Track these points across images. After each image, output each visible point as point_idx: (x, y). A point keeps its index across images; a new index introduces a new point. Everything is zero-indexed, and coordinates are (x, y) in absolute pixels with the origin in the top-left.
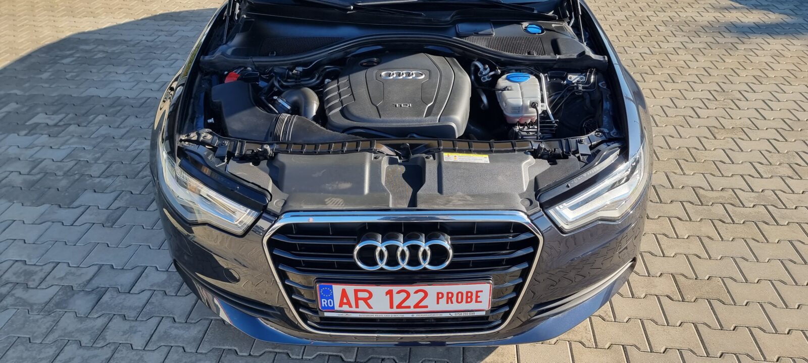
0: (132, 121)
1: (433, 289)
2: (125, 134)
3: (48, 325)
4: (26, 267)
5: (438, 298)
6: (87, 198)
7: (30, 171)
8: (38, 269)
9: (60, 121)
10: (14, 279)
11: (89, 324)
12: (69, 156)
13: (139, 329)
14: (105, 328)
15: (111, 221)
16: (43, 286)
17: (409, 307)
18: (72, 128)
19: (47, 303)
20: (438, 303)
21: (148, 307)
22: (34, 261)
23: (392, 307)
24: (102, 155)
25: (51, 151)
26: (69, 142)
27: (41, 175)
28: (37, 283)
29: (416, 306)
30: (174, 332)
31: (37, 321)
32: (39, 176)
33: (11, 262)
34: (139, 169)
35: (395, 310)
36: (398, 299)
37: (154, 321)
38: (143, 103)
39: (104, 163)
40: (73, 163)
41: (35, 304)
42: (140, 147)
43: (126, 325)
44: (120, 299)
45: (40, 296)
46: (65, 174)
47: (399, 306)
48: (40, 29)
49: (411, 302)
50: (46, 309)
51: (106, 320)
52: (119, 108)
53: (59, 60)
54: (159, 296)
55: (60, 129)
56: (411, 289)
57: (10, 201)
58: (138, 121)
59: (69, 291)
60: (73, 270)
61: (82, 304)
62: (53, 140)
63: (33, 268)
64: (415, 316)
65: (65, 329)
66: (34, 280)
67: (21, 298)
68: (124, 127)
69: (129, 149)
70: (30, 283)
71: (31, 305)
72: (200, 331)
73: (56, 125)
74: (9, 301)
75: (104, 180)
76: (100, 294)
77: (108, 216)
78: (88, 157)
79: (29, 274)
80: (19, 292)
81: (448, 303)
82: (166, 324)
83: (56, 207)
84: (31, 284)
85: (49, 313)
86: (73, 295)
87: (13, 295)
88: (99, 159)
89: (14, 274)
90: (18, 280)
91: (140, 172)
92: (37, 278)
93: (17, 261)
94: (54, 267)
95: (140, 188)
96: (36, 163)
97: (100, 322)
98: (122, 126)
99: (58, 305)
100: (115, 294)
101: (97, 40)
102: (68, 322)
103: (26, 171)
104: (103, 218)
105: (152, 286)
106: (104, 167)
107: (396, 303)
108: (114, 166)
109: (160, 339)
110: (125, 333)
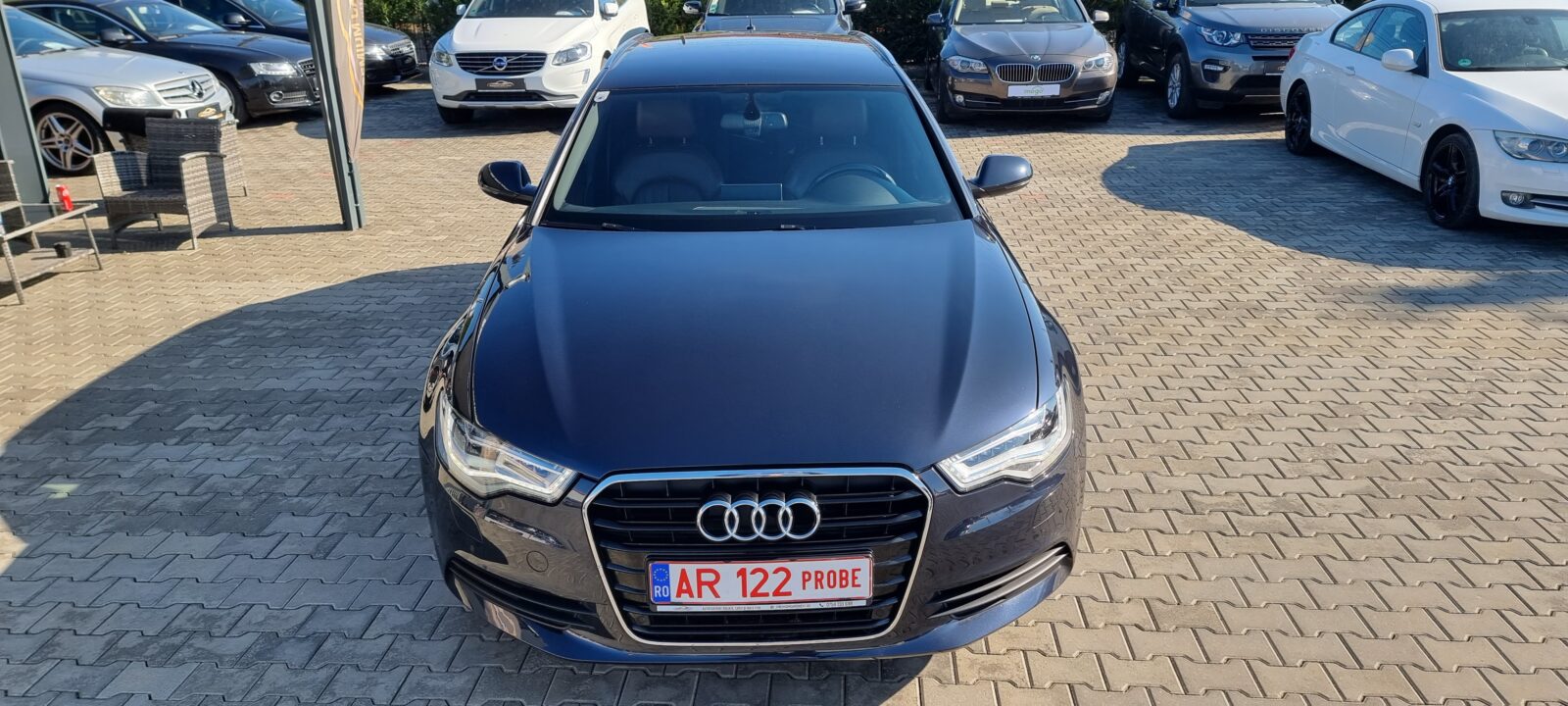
0: (338, 421)
1: (797, 567)
2: (328, 440)
3: (249, 679)
4: (205, 612)
5: (804, 581)
6: (282, 523)
7: (192, 491)
8: (222, 613)
9: (227, 424)
10: (189, 626)
11: (307, 676)
12: (246, 470)
13: (381, 680)
14: (331, 680)
15: (324, 550)
16: (234, 633)
17: (767, 595)
18: (247, 433)
19: (243, 654)
20: (804, 588)
21: (391, 654)
22: (215, 604)
23: (745, 595)
24: (298, 468)
25: (219, 464)
26: (246, 451)
27: (210, 495)
28: (224, 630)
29: (777, 593)
30: (431, 683)
31: (232, 675)
32: (206, 498)
33: (182, 607)
34: (357, 484)
35: (749, 599)
36: (753, 581)
37: (402, 671)
38: (353, 397)
39: (304, 478)
40: (257, 478)
41: (226, 655)
42: (355, 455)
43: (361, 677)
44: (348, 646)
45: (234, 646)
46: (246, 493)
47: (754, 594)
48: (176, 300)
49: (769, 587)
50: (242, 660)
51: (332, 671)
52: (317, 404)
53: (212, 341)
54: (406, 641)
55: (230, 435)
56: (770, 566)
57: (168, 531)
58: (346, 421)
59: (273, 641)
60: (275, 613)
61: (295, 653)
62: (218, 450)
63: (216, 612)
64: (776, 607)
65: (274, 683)
66: (220, 627)
67: (203, 649)
68: (327, 430)
69: (339, 458)
70: (213, 631)
71: (221, 657)
72: (468, 681)
73: (221, 430)
74: (185, 652)
75: (304, 500)
76: (320, 641)
77: (318, 546)
78: (278, 470)
79: (211, 620)
80: (199, 642)
81: (816, 588)
82: (418, 675)
83: (238, 537)
84: (215, 631)
85: (248, 666)
86: (281, 643)
87: (191, 646)
88: (294, 472)
89: (189, 620)
90: (196, 628)
91: (358, 488)
92: (224, 625)
93: (189, 605)
94: (247, 611)
95: (362, 508)
96: (199, 481)
97: (323, 674)
98: (323, 428)
99: (259, 655)
100: (342, 640)
101: (268, 312)
102: (276, 675)
103: (187, 490)
104: (311, 549)
105: (393, 629)
106: (304, 483)
107: (750, 589)
108: (319, 482)
109: (412, 692)
110: (361, 686)
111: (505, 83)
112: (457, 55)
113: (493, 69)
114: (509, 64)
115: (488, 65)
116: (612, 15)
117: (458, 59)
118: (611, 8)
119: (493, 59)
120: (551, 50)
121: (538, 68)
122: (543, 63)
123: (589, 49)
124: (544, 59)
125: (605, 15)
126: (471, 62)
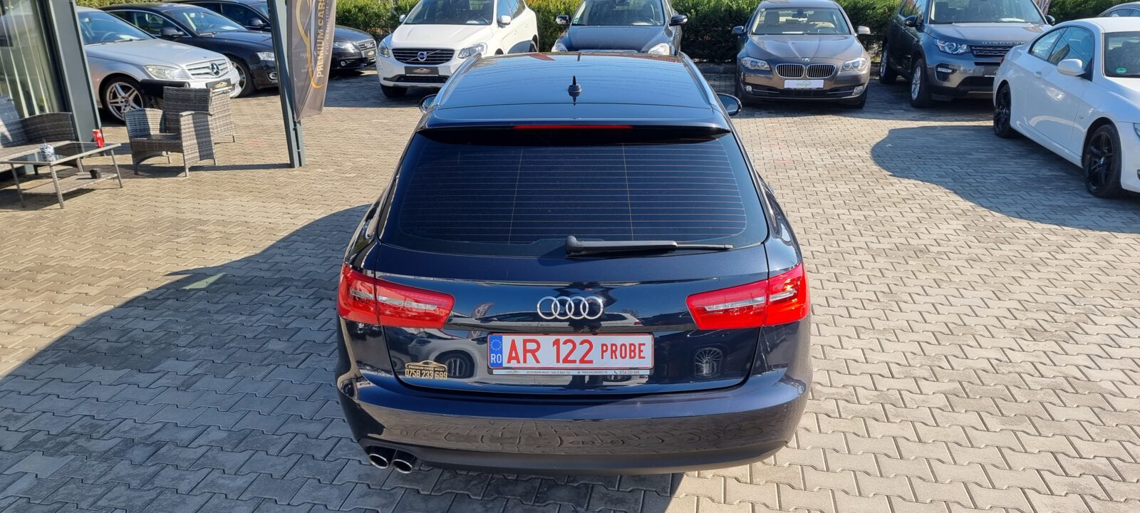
111: (425, 70)
112: (393, 50)
113: (417, 60)
114: (428, 57)
115: (414, 57)
116: (506, 24)
117: (394, 53)
118: (506, 19)
119: (417, 53)
120: (458, 47)
121: (448, 60)
122: (451, 57)
123: (485, 46)
124: (453, 54)
125: (501, 24)
126: (403, 54)
